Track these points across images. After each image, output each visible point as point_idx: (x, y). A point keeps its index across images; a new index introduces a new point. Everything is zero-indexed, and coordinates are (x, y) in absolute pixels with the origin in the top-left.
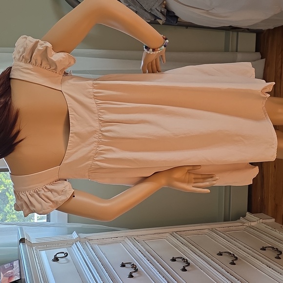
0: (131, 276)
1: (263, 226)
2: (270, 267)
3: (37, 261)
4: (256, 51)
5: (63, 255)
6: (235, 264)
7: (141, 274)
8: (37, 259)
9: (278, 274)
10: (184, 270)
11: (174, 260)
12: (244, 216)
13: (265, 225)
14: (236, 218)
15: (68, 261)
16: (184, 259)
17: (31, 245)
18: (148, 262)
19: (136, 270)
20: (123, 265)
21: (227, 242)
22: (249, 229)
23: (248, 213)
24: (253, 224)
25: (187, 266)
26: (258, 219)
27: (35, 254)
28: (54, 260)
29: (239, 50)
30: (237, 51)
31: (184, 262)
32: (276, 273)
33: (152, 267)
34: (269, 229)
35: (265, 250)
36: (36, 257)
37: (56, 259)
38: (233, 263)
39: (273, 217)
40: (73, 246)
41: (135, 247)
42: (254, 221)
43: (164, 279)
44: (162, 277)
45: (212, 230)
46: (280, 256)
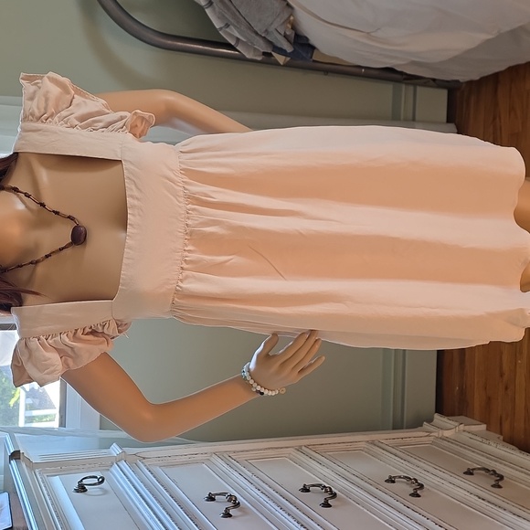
0: (227, 515)
1: (465, 437)
2: (484, 500)
3: (45, 492)
5: (96, 481)
6: (419, 496)
7: (245, 512)
8: (43, 488)
10: (326, 505)
11: (305, 489)
12: (430, 421)
13: (470, 435)
14: (416, 424)
15: (105, 492)
16: (325, 487)
17: (32, 466)
18: (259, 493)
19: (237, 505)
20: (211, 498)
21: (402, 461)
22: (439, 442)
23: (436, 416)
24: (447, 434)
25: (331, 498)
26: (457, 424)
27: (40, 480)
28: (77, 491)
31: (326, 492)
32: (496, 508)
33: (267, 499)
34: (477, 442)
35: (472, 474)
36: (42, 485)
37: (82, 488)
38: (415, 495)
39: (483, 421)
40: (112, 469)
41: (231, 470)
42: (449, 428)
43: (289, 518)
44: (287, 516)
45: (373, 443)
46: (500, 483)
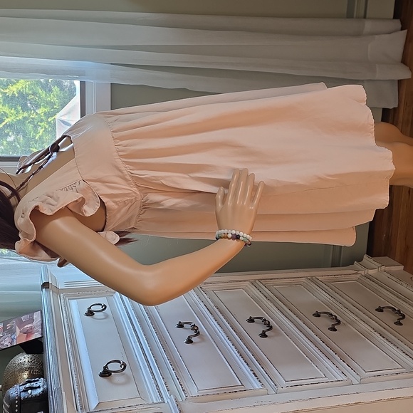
0: (189, 341)
1: (385, 277)
2: (383, 337)
3: (65, 315)
4: (395, 17)
5: (100, 308)
6: (336, 330)
7: (203, 340)
8: (64, 312)
9: (394, 347)
10: (263, 335)
11: (251, 320)
12: (360, 260)
13: (388, 275)
14: (348, 263)
15: (107, 317)
16: (265, 320)
17: (58, 291)
18: (215, 323)
19: (198, 334)
20: (181, 326)
21: (330, 297)
22: (364, 279)
23: (366, 257)
24: (371, 272)
25: (268, 330)
26: (379, 265)
27: (63, 304)
28: (87, 315)
29: (367, 16)
30: (365, 17)
31: (265, 324)
32: (392, 345)
33: (220, 329)
34: (392, 282)
35: (382, 311)
36: (63, 308)
37: (90, 313)
38: (333, 329)
39: (402, 263)
40: (115, 295)
41: (199, 300)
42: (373, 268)
43: (233, 347)
44: (231, 345)
45: (311, 279)
46: (401, 321)
